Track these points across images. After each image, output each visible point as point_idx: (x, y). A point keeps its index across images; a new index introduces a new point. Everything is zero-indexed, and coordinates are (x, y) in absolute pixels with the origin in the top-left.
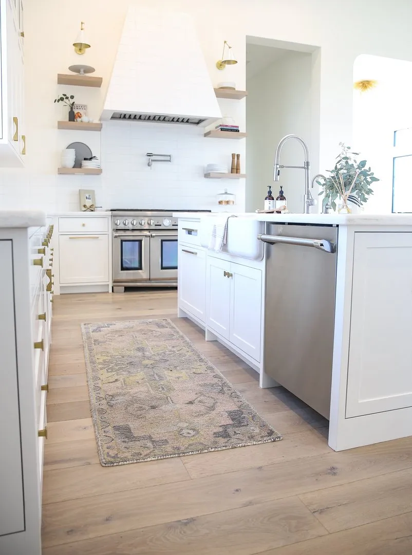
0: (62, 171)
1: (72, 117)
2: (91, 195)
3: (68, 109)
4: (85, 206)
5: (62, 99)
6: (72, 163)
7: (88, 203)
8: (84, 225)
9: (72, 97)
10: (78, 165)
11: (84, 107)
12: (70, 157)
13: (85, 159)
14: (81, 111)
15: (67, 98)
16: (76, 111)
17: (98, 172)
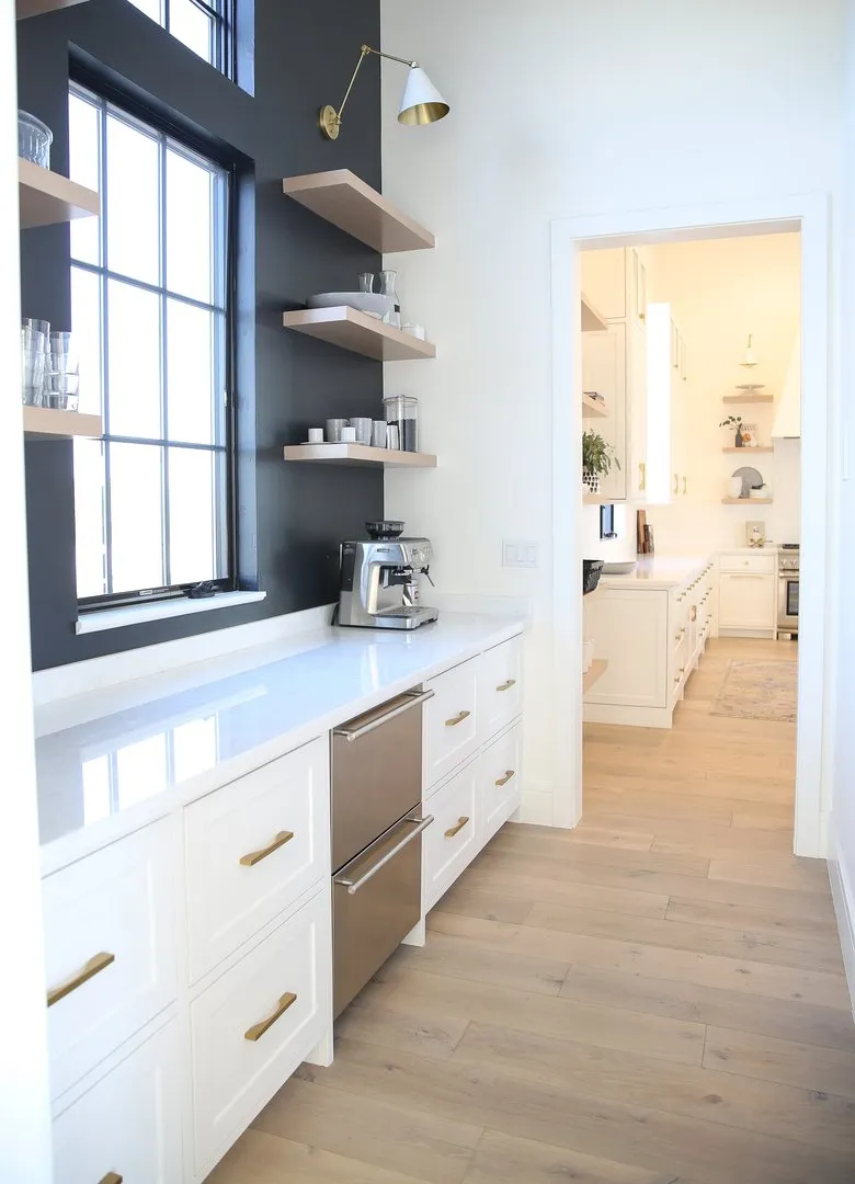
0: (728, 501)
1: (740, 441)
2: (759, 527)
3: (735, 432)
4: (752, 540)
5: (728, 422)
6: (738, 493)
7: (756, 537)
8: (747, 563)
9: (739, 419)
10: (744, 495)
11: (753, 427)
12: (736, 486)
13: (753, 488)
14: (750, 433)
15: (733, 420)
16: (743, 433)
17: (769, 501)
